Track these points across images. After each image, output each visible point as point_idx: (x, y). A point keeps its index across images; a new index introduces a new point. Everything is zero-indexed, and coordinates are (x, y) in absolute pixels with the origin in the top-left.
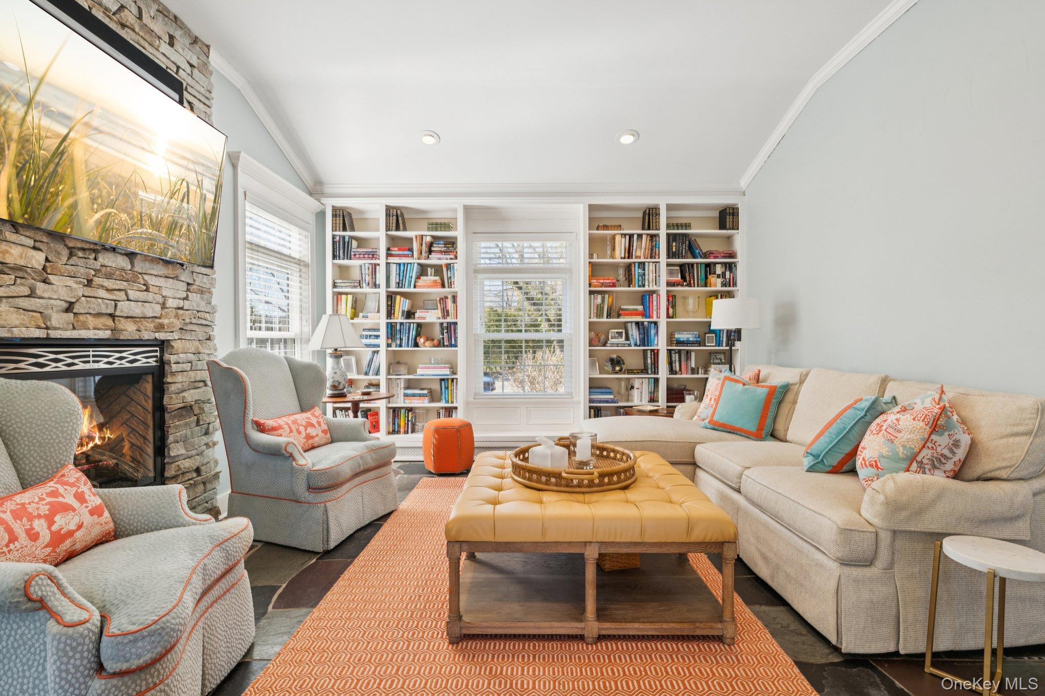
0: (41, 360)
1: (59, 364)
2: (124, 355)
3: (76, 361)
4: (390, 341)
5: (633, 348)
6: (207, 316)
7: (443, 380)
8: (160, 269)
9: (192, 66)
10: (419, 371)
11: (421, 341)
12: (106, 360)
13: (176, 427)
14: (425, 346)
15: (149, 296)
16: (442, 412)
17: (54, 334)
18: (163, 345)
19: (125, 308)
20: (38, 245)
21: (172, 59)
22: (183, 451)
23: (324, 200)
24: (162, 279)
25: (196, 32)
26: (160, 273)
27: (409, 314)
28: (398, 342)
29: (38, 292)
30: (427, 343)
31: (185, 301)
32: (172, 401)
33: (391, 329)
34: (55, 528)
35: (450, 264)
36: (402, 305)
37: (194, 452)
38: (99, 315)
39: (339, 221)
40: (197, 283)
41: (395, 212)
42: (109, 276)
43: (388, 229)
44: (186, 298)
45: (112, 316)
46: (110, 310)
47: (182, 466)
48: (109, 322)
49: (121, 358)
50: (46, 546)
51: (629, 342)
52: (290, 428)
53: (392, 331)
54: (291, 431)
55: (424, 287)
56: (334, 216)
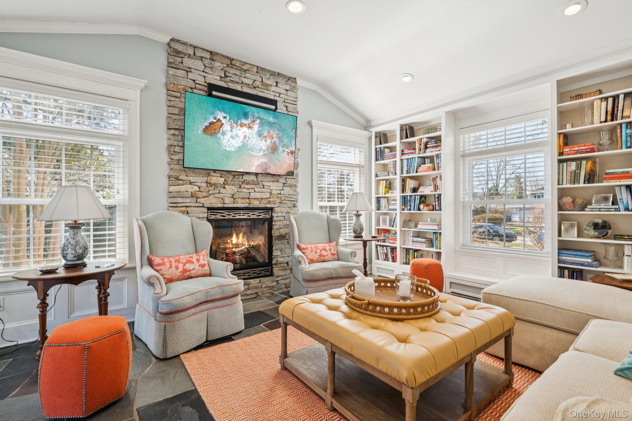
0: (224, 215)
1: (230, 216)
2: (255, 213)
3: (236, 215)
4: (404, 207)
5: (622, 212)
6: (294, 196)
7: (435, 233)
8: (270, 178)
9: (287, 90)
10: (419, 226)
11: (422, 206)
12: (247, 215)
13: (277, 244)
14: (424, 210)
15: (264, 190)
16: (435, 255)
17: (226, 206)
18: (272, 209)
19: (253, 195)
20: (222, 176)
21: (277, 91)
22: (280, 254)
23: (371, 130)
24: (271, 183)
25: (289, 75)
26: (270, 180)
27: (415, 190)
28: (409, 208)
29: (221, 192)
30: (425, 208)
31: (282, 191)
32: (275, 233)
33: (405, 200)
34: (185, 267)
35: (438, 155)
36: (411, 184)
37: (285, 255)
38: (243, 198)
39: (378, 139)
40: (288, 183)
41: (405, 128)
42: (248, 184)
43: (401, 138)
44: (283, 190)
45: (249, 198)
46: (248, 196)
47: (279, 260)
48: (248, 201)
49: (253, 214)
50: (181, 272)
51: (617, 207)
52: (312, 249)
53: (405, 201)
54: (312, 251)
55: (422, 171)
56: (376, 137)
